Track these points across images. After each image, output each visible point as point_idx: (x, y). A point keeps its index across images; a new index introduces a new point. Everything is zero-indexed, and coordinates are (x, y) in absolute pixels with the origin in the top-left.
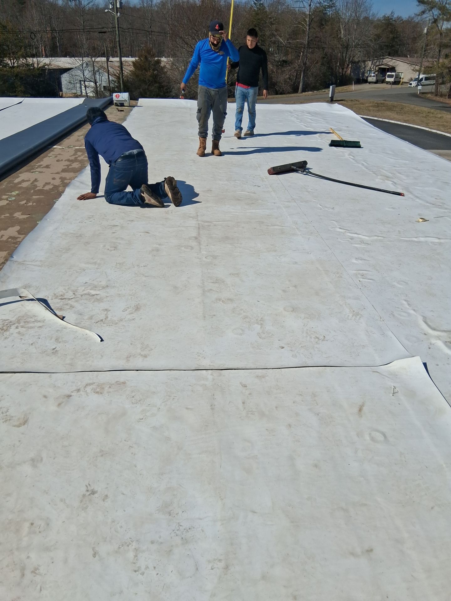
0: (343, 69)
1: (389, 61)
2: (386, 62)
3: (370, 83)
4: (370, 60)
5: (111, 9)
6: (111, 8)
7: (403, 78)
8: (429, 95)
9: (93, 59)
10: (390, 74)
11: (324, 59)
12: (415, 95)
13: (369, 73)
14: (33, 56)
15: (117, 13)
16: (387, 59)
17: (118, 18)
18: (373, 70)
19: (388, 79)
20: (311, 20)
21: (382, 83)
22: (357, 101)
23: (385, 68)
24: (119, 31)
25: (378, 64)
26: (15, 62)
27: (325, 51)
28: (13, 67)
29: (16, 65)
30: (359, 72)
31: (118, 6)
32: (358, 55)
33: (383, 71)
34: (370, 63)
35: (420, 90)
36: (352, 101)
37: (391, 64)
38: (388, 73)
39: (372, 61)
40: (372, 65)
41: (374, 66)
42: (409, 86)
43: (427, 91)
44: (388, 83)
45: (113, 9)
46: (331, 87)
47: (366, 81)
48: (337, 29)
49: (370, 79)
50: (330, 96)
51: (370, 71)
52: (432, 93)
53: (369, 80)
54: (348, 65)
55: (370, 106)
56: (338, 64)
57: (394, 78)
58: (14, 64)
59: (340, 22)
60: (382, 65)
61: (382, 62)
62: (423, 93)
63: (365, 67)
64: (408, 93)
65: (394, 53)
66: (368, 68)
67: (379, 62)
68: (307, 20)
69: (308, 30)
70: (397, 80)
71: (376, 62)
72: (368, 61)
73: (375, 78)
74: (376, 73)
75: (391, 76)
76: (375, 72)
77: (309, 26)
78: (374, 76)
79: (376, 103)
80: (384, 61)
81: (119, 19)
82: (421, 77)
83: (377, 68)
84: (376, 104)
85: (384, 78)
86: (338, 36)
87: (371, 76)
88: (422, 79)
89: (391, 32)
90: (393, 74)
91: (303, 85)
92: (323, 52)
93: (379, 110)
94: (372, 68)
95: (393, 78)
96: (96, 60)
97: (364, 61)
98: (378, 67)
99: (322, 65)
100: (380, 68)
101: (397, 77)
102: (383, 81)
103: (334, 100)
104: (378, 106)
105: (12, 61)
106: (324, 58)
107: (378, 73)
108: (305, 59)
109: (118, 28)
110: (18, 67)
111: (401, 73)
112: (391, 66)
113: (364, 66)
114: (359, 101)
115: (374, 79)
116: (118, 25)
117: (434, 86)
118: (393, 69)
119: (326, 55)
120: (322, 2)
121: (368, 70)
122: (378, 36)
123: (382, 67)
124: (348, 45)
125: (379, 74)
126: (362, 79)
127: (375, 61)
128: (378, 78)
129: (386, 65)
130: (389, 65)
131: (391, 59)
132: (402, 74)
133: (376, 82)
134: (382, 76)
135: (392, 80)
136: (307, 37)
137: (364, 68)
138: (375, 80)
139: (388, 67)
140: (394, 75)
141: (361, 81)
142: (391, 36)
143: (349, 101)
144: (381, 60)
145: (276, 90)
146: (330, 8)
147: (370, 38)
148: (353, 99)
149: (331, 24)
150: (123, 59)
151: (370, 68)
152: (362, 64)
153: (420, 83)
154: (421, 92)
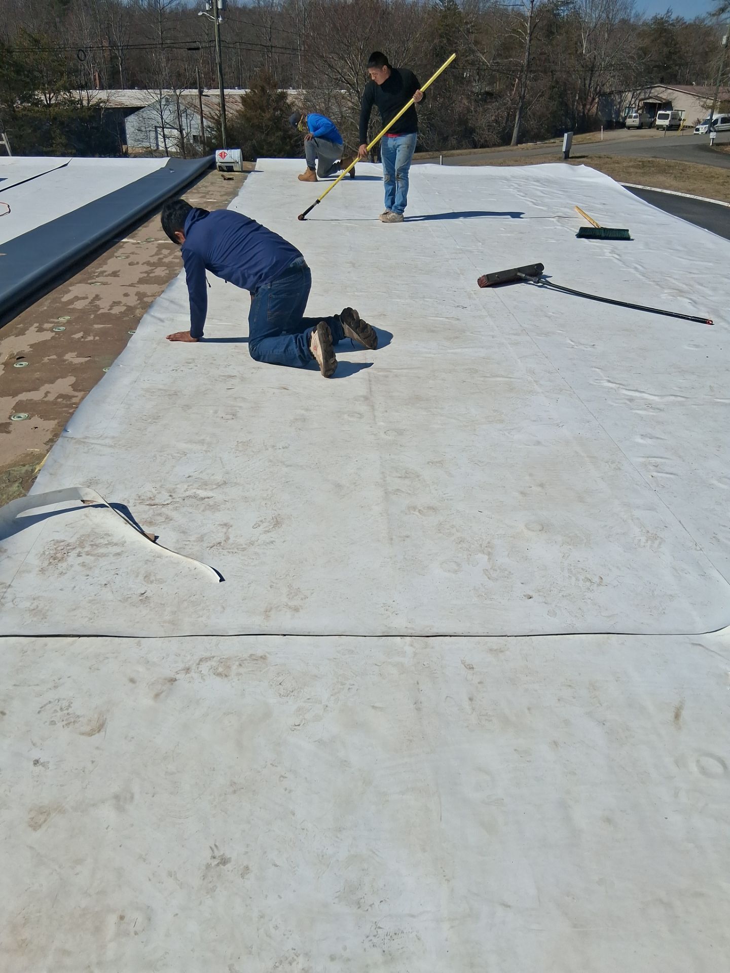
0: (584, 106)
1: (662, 92)
2: (656, 94)
3: (629, 128)
4: (629, 91)
5: (207, 11)
6: (207, 9)
7: (684, 120)
8: (728, 148)
9: (178, 92)
10: (664, 112)
11: (555, 89)
12: (704, 148)
13: (627, 111)
14: (82, 87)
15: (218, 17)
16: (658, 89)
17: (219, 25)
18: (634, 106)
19: (659, 122)
20: (534, 27)
21: (650, 128)
22: (607, 157)
23: (655, 104)
24: (220, 46)
25: (642, 96)
26: (53, 97)
27: (555, 76)
28: (49, 105)
29: (53, 102)
30: (610, 110)
31: (220, 7)
32: (610, 82)
33: (652, 109)
34: (630, 95)
35: (713, 139)
36: (600, 157)
37: (664, 97)
38: (659, 112)
39: (632, 92)
40: (632, 98)
41: (635, 101)
42: (695, 132)
43: (725, 141)
44: (659, 127)
45: (211, 10)
46: (566, 135)
47: (622, 125)
48: (575, 39)
49: (629, 122)
50: (564, 150)
51: (630, 108)
53: (627, 124)
54: (594, 99)
55: (629, 167)
56: (577, 98)
57: (669, 119)
58: (50, 99)
59: (581, 29)
60: (650, 98)
61: (650, 93)
62: (718, 145)
63: (622, 101)
64: (693, 145)
65: (671, 79)
66: (626, 104)
67: (645, 93)
68: (528, 25)
69: (528, 42)
70: (675, 122)
71: (640, 93)
72: (626, 92)
73: (638, 120)
74: (640, 112)
75: (665, 117)
76: (638, 110)
77: (531, 35)
78: (635, 117)
79: (640, 161)
80: (652, 91)
81: (220, 27)
82: (714, 118)
83: (641, 104)
84: (641, 163)
85: (653, 120)
86: (577, 51)
87: (630, 117)
88: (716, 121)
89: (666, 44)
90: (669, 112)
91: (519, 132)
92: (553, 78)
93: (644, 174)
94: (632, 103)
95: (668, 119)
96: (182, 94)
97: (620, 93)
98: (642, 102)
99: (550, 99)
100: (646, 104)
101: (675, 117)
102: (651, 125)
103: (570, 156)
104: (644, 166)
105: (48, 96)
106: (554, 87)
107: (643, 112)
108: (523, 89)
109: (219, 41)
110: (56, 105)
111: (682, 111)
112: (664, 99)
113: (619, 100)
114: (611, 158)
115: (637, 122)
116: (219, 36)
118: (668, 105)
119: (557, 82)
121: (626, 107)
122: (645, 51)
123: (650, 101)
124: (593, 66)
125: (645, 112)
126: (616, 121)
127: (638, 92)
128: (643, 120)
129: (657, 98)
130: (661, 98)
131: (664, 89)
132: (683, 112)
133: (640, 127)
134: (649, 116)
135: (666, 122)
136: (527, 54)
137: (620, 103)
138: (638, 124)
139: (660, 102)
140: (669, 114)
141: (615, 125)
142: (666, 50)
143: (596, 159)
144: (648, 91)
145: (474, 140)
146: (565, 5)
147: (630, 55)
148: (602, 154)
149: (567, 33)
150: (226, 91)
151: (630, 104)
152: (617, 97)
153: (714, 128)
154: (714, 142)
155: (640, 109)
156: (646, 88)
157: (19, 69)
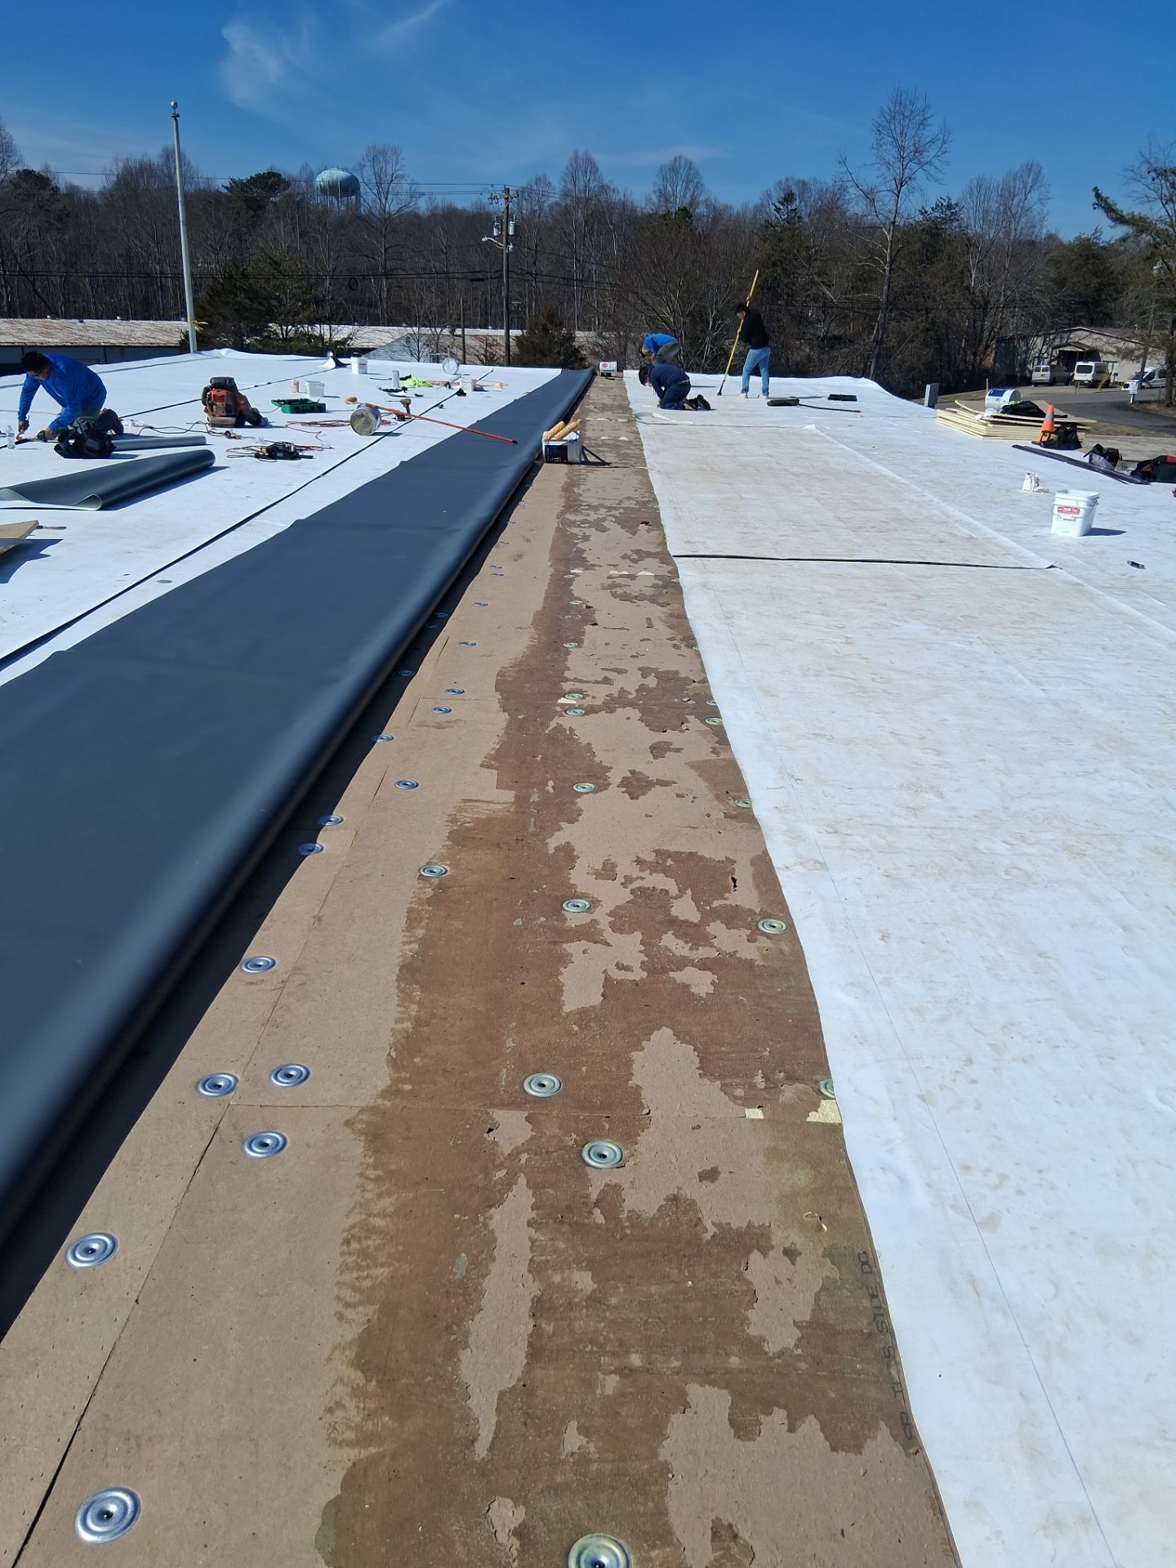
0: (975, 354)
1: (1086, 338)
2: (1077, 340)
3: (1037, 384)
4: (1038, 336)
5: (494, 237)
6: (495, 234)
7: (1116, 374)
8: (1153, 407)
9: (439, 330)
10: (1085, 364)
11: (929, 333)
12: (1123, 407)
13: (1036, 362)
14: (323, 321)
15: (508, 244)
16: (1079, 333)
17: (508, 254)
18: (1045, 355)
19: (1078, 377)
20: (897, 253)
21: (1067, 384)
23: (1076, 352)
24: (508, 277)
25: (1057, 342)
27: (930, 316)
28: (284, 339)
29: (291, 334)
30: (1013, 361)
31: (511, 233)
32: (1011, 324)
33: (1068, 359)
34: (1039, 341)
35: (1134, 395)
37: (1089, 344)
38: (1079, 363)
39: (1043, 337)
40: (1043, 345)
41: (1048, 349)
42: (1123, 389)
43: (1152, 398)
44: (1082, 383)
45: (499, 236)
46: (928, 387)
47: (1028, 381)
48: (960, 268)
49: (1036, 376)
51: (1040, 358)
52: (1159, 402)
53: (1033, 379)
54: (988, 346)
56: (963, 345)
57: (1093, 373)
58: (285, 332)
59: (969, 254)
60: (1068, 344)
61: (1069, 338)
62: (1141, 402)
63: (1028, 349)
64: (1106, 402)
65: (1099, 319)
66: (1034, 353)
67: (1061, 338)
68: (887, 251)
69: (887, 272)
70: (1098, 378)
71: (1054, 339)
72: (1034, 336)
73: (1048, 374)
74: (1054, 363)
75: (1087, 370)
76: (1051, 361)
77: (891, 265)
78: (1044, 370)
80: (1071, 336)
81: (510, 255)
82: (1148, 370)
83: (1055, 353)
85: (1071, 374)
86: (963, 282)
87: (1038, 370)
88: (1151, 376)
89: (1095, 273)
90: (1092, 364)
92: (927, 318)
94: (1043, 351)
95: (1090, 372)
96: (441, 333)
97: (1025, 338)
98: (1058, 350)
99: (923, 345)
100: (1061, 353)
101: (1101, 370)
102: (1069, 381)
105: (284, 328)
106: (928, 330)
107: (1057, 364)
109: (508, 272)
111: (1114, 362)
112: (1088, 347)
113: (1025, 348)
115: (1047, 376)
116: (508, 266)
117: (1164, 390)
118: (1092, 354)
119: (933, 322)
120: (929, 210)
121: (1034, 357)
122: (1060, 283)
123: (1068, 349)
124: (987, 303)
125: (1061, 364)
126: (1021, 376)
127: (1051, 337)
128: (1056, 374)
129: (1077, 344)
130: (1083, 344)
131: (1088, 333)
132: (1115, 364)
133: (1052, 382)
134: (1065, 368)
135: (1088, 377)
136: (886, 287)
137: (1026, 352)
138: (1049, 379)
139: (1081, 350)
141: (1019, 381)
142: (1095, 282)
144: (1066, 335)
147: (1038, 288)
149: (949, 258)
151: (1040, 353)
152: (1022, 343)
153: (1149, 384)
154: (1136, 399)
155: (1054, 360)
156: (1062, 332)
157: (253, 295)
